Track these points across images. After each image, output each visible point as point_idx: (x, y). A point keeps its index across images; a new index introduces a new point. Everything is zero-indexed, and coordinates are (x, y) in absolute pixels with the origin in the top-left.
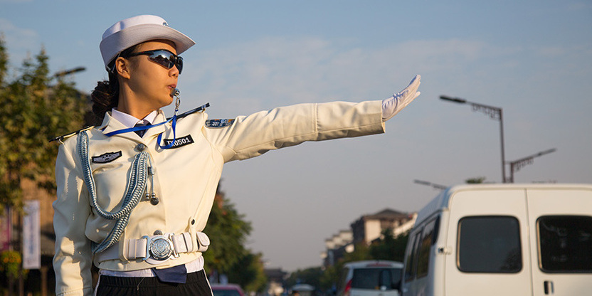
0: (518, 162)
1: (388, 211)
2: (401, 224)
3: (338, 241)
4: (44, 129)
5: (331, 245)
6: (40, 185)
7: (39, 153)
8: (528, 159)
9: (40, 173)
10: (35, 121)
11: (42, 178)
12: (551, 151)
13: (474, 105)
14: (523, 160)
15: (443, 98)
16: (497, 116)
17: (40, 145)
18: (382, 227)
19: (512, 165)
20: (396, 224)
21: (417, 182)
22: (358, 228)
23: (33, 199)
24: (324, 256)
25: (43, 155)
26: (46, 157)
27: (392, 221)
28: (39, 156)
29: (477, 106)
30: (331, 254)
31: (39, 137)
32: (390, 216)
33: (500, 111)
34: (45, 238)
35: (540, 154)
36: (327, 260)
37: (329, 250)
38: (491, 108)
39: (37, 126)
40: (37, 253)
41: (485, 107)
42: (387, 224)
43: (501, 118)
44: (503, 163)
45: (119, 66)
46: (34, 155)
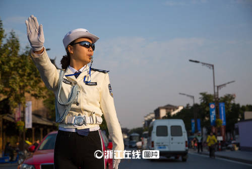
0: (220, 86)
1: (169, 105)
2: (174, 110)
3: (149, 117)
4: (34, 73)
5: (146, 119)
6: (32, 95)
7: (32, 82)
8: (224, 85)
9: (32, 90)
10: (30, 70)
11: (33, 92)
12: (233, 82)
13: (203, 63)
14: (222, 85)
15: (191, 61)
16: (212, 68)
17: (32, 79)
18: (167, 111)
19: (218, 87)
20: (172, 110)
21: (180, 94)
22: (157, 112)
23: (29, 101)
24: (144, 123)
25: (33, 83)
26: (35, 84)
27: (170, 109)
28: (32, 84)
29: (204, 64)
30: (146, 123)
31: (32, 76)
32: (169, 107)
33: (213, 66)
34: (34, 116)
35: (229, 83)
36: (145, 125)
37: (146, 121)
38: (210, 65)
39: (31, 72)
40: (31, 122)
41: (207, 64)
42: (168, 110)
43: (213, 69)
44: (214, 86)
45: (69, 49)
46: (30, 83)
